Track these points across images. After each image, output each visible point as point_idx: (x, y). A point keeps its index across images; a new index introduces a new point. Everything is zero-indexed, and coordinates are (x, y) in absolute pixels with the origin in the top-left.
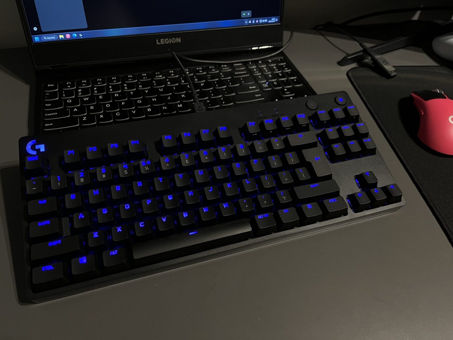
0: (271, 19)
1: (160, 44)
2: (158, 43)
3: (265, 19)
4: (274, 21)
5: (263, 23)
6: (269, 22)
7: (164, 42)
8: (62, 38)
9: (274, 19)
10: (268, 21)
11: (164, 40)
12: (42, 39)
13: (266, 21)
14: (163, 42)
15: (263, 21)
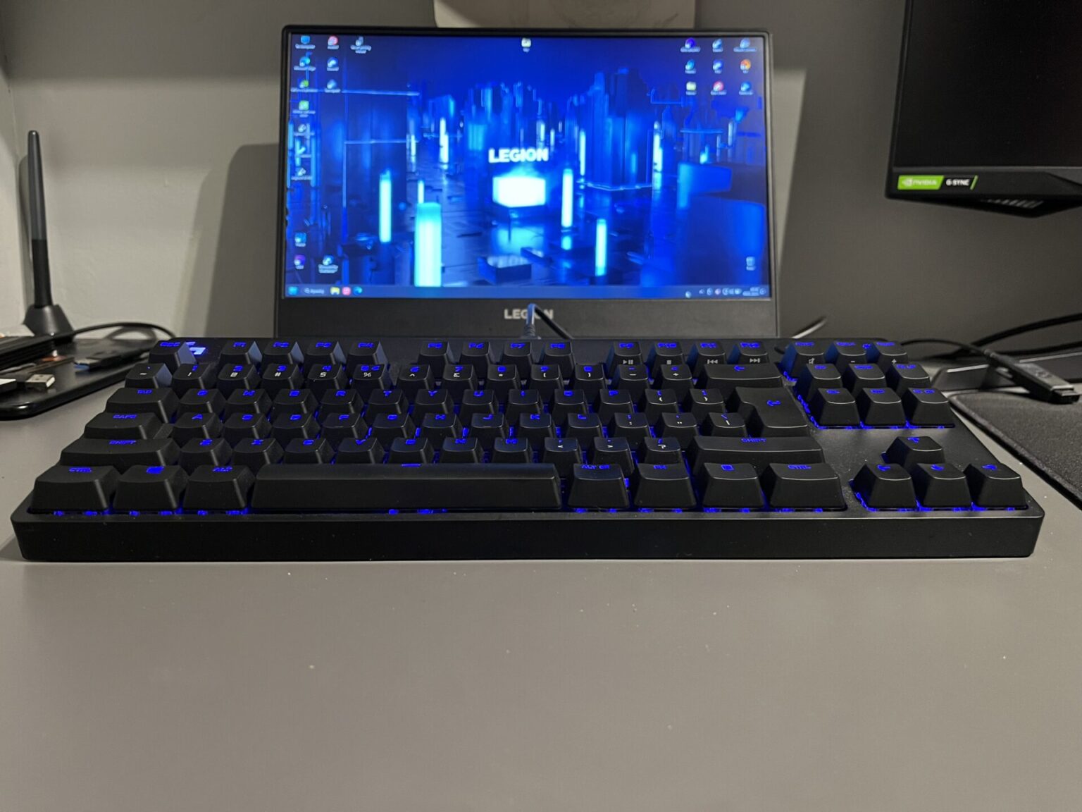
0: (748, 290)
1: (510, 317)
2: (507, 317)
3: (735, 288)
4: (757, 294)
5: (730, 296)
6: (745, 294)
7: (520, 315)
8: (335, 294)
9: (757, 289)
10: (741, 294)
11: (520, 313)
12: (301, 291)
13: (738, 292)
14: (517, 316)
15: (731, 292)
